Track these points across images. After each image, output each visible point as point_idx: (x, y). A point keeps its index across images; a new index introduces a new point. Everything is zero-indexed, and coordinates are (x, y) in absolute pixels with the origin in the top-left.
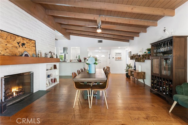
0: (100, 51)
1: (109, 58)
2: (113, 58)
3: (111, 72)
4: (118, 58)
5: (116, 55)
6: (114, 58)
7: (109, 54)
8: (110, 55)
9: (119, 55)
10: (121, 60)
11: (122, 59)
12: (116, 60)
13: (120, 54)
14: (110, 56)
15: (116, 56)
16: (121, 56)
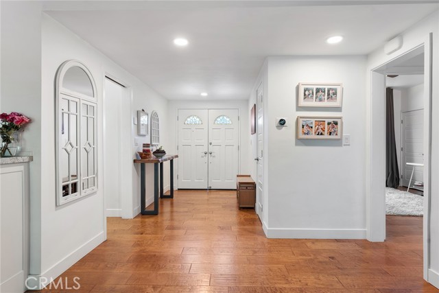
0: (204, 94)
1: (255, 131)
2: (282, 122)
3: (266, 225)
4: (320, 122)
5: (303, 103)
6: (291, 123)
7: (251, 106)
8: (259, 110)
9: (326, 103)
10: (338, 143)
11: (346, 130)
12: (300, 141)
13: (332, 94)
14: (260, 122)
15: (299, 108)
16: (338, 109)
